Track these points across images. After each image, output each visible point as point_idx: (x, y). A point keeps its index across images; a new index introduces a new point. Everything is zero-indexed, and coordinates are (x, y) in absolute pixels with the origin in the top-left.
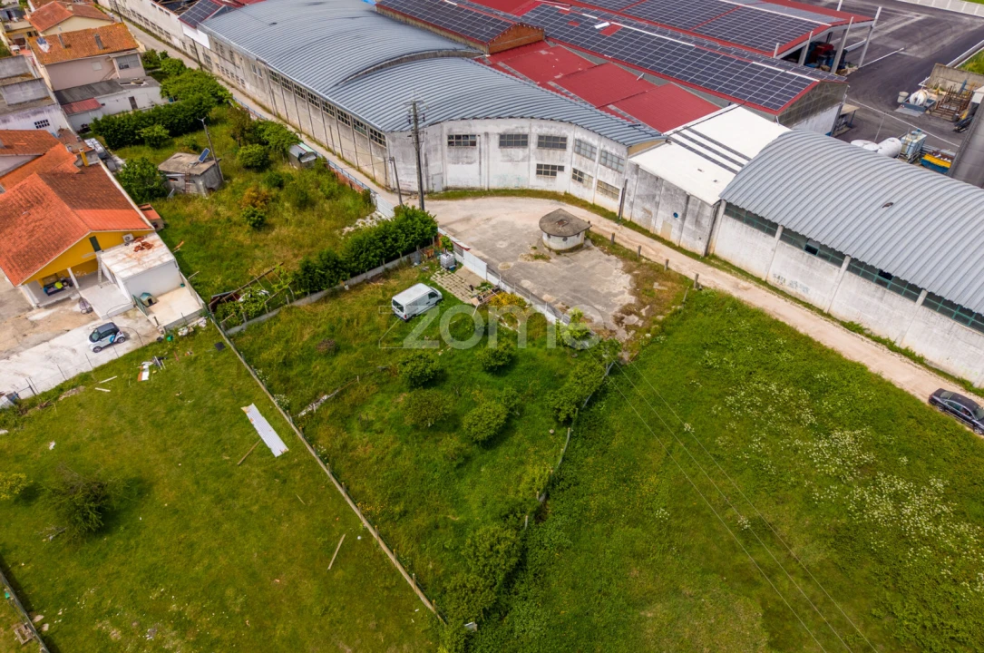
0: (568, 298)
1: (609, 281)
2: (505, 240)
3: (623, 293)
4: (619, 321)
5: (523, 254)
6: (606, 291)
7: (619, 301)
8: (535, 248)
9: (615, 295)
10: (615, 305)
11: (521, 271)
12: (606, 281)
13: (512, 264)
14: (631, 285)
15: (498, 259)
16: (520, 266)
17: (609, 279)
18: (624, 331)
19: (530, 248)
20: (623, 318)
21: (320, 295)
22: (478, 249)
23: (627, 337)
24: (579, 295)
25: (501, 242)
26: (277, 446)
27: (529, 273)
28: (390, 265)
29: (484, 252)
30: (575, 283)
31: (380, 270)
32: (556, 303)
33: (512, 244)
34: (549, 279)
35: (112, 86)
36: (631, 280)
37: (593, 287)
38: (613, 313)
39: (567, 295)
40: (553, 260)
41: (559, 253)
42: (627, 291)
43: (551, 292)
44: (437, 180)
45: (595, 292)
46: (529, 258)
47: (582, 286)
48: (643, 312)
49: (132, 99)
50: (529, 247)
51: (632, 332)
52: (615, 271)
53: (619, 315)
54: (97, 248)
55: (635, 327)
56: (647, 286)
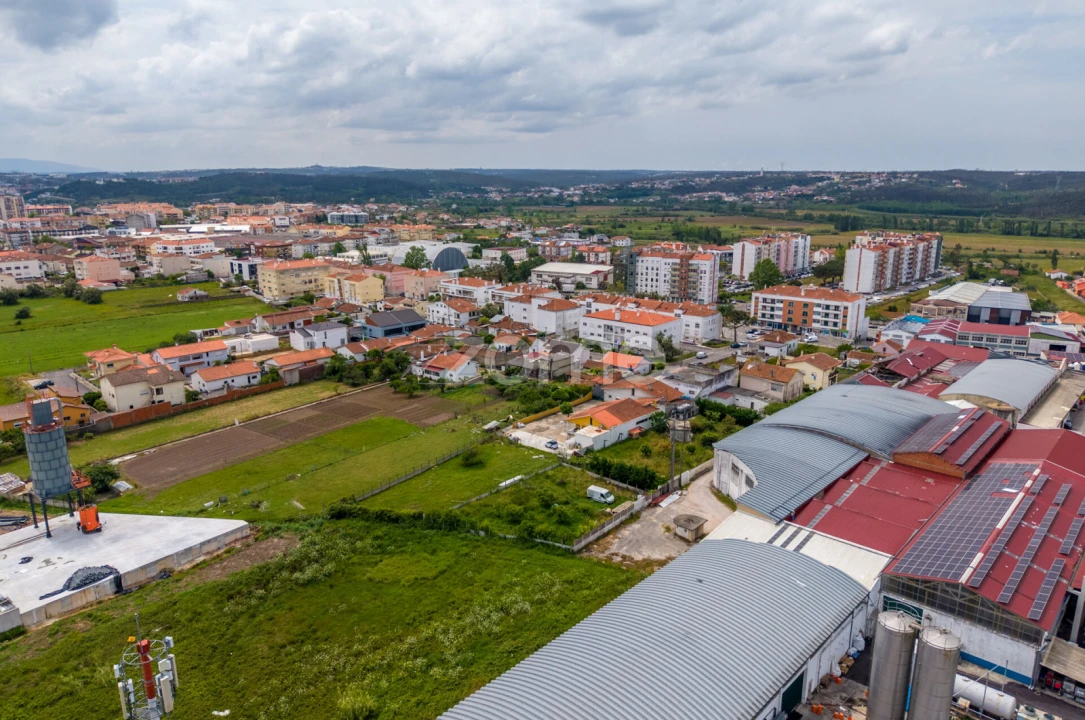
1: (654, 551)
4: (615, 554)
6: (644, 550)
7: (636, 555)
9: (640, 553)
10: (630, 553)
13: (655, 521)
16: (655, 525)
17: (657, 551)
20: (618, 556)
21: (596, 476)
24: (634, 542)
26: (503, 484)
28: (630, 487)
31: (625, 486)
35: (754, 394)
37: (645, 546)
39: (632, 538)
40: (667, 534)
41: (676, 534)
42: (646, 557)
43: (632, 533)
44: (724, 485)
45: (640, 547)
46: (665, 526)
47: (645, 543)
48: (628, 562)
49: (752, 404)
53: (620, 555)
54: (591, 424)
55: (611, 559)
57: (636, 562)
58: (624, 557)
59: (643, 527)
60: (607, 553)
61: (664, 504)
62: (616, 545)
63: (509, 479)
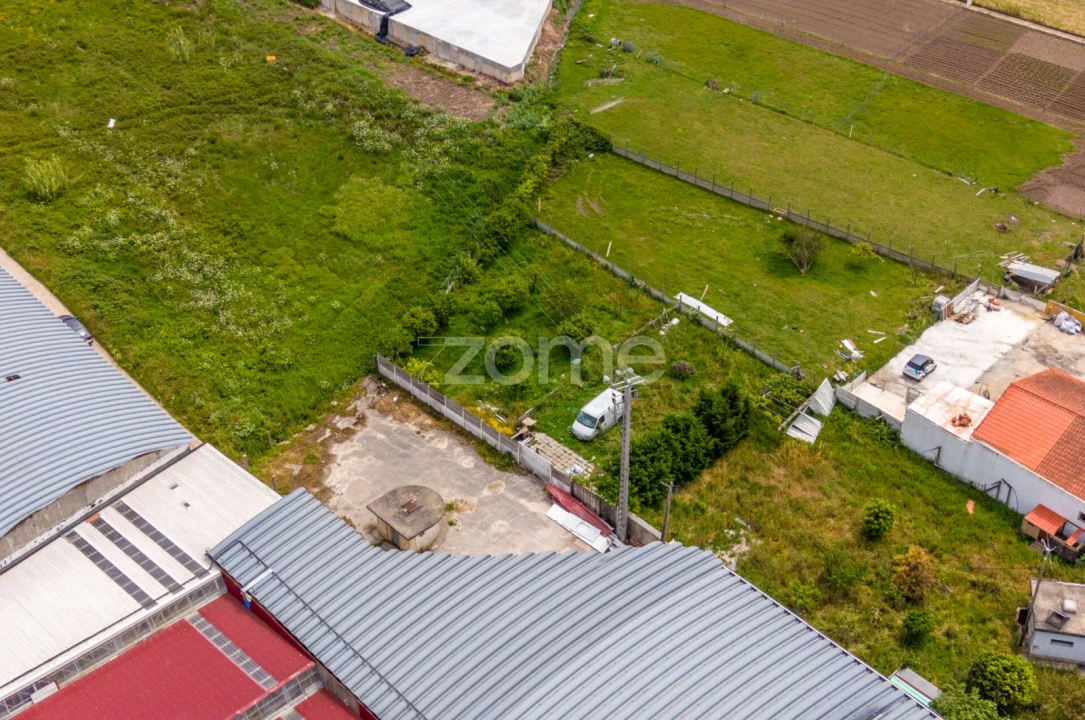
0: (415, 446)
1: (357, 474)
2: (496, 535)
3: (345, 457)
4: (361, 420)
5: (469, 512)
6: (365, 459)
7: (353, 446)
8: (451, 524)
9: (355, 453)
10: (360, 441)
11: (473, 482)
12: (363, 474)
13: (486, 492)
14: (330, 469)
15: (507, 499)
16: (473, 489)
17: (357, 478)
18: (359, 409)
19: (459, 523)
20: (355, 424)
22: (534, 514)
23: (358, 403)
24: (401, 450)
25: (502, 530)
27: (463, 480)
29: (525, 509)
30: (403, 469)
32: (432, 438)
33: (485, 527)
34: (436, 471)
36: (327, 477)
37: (380, 463)
38: (365, 430)
39: (416, 450)
42: (339, 460)
43: (437, 452)
45: (379, 456)
46: (460, 505)
47: (395, 464)
48: (328, 433)
50: (460, 526)
51: (350, 408)
52: (344, 490)
53: (358, 428)
55: (344, 415)
56: (309, 469)
57: (324, 444)
58: (348, 433)
59: (467, 471)
60: (368, 413)
61: (556, 512)
62: (395, 425)
63: (716, 308)
